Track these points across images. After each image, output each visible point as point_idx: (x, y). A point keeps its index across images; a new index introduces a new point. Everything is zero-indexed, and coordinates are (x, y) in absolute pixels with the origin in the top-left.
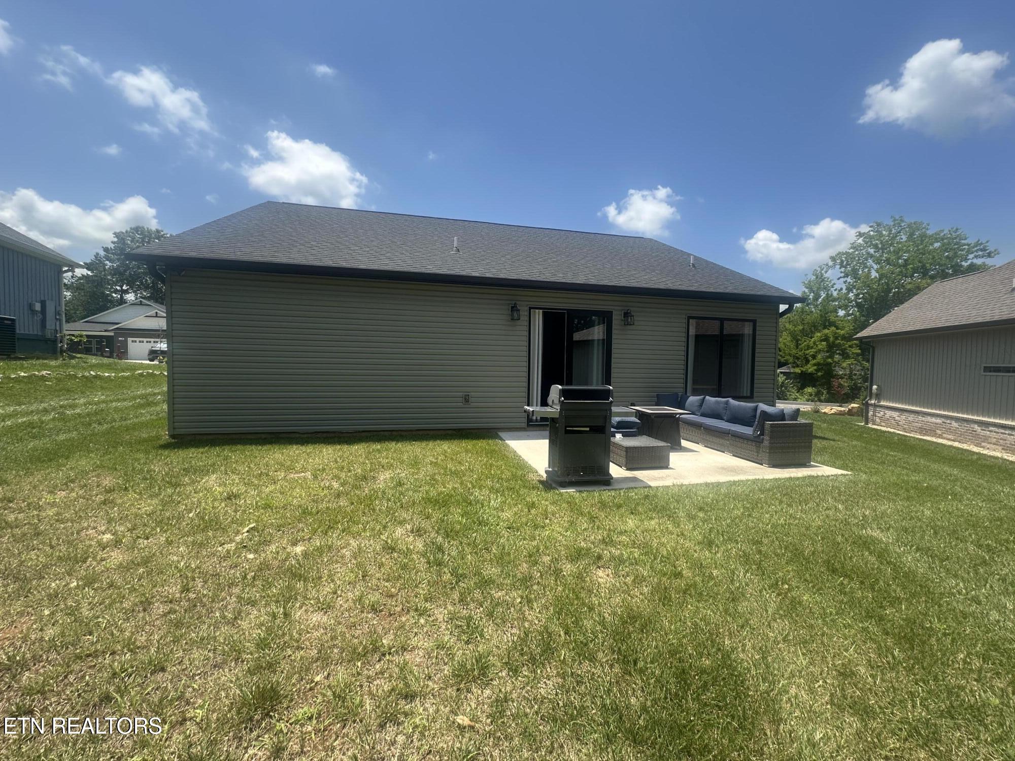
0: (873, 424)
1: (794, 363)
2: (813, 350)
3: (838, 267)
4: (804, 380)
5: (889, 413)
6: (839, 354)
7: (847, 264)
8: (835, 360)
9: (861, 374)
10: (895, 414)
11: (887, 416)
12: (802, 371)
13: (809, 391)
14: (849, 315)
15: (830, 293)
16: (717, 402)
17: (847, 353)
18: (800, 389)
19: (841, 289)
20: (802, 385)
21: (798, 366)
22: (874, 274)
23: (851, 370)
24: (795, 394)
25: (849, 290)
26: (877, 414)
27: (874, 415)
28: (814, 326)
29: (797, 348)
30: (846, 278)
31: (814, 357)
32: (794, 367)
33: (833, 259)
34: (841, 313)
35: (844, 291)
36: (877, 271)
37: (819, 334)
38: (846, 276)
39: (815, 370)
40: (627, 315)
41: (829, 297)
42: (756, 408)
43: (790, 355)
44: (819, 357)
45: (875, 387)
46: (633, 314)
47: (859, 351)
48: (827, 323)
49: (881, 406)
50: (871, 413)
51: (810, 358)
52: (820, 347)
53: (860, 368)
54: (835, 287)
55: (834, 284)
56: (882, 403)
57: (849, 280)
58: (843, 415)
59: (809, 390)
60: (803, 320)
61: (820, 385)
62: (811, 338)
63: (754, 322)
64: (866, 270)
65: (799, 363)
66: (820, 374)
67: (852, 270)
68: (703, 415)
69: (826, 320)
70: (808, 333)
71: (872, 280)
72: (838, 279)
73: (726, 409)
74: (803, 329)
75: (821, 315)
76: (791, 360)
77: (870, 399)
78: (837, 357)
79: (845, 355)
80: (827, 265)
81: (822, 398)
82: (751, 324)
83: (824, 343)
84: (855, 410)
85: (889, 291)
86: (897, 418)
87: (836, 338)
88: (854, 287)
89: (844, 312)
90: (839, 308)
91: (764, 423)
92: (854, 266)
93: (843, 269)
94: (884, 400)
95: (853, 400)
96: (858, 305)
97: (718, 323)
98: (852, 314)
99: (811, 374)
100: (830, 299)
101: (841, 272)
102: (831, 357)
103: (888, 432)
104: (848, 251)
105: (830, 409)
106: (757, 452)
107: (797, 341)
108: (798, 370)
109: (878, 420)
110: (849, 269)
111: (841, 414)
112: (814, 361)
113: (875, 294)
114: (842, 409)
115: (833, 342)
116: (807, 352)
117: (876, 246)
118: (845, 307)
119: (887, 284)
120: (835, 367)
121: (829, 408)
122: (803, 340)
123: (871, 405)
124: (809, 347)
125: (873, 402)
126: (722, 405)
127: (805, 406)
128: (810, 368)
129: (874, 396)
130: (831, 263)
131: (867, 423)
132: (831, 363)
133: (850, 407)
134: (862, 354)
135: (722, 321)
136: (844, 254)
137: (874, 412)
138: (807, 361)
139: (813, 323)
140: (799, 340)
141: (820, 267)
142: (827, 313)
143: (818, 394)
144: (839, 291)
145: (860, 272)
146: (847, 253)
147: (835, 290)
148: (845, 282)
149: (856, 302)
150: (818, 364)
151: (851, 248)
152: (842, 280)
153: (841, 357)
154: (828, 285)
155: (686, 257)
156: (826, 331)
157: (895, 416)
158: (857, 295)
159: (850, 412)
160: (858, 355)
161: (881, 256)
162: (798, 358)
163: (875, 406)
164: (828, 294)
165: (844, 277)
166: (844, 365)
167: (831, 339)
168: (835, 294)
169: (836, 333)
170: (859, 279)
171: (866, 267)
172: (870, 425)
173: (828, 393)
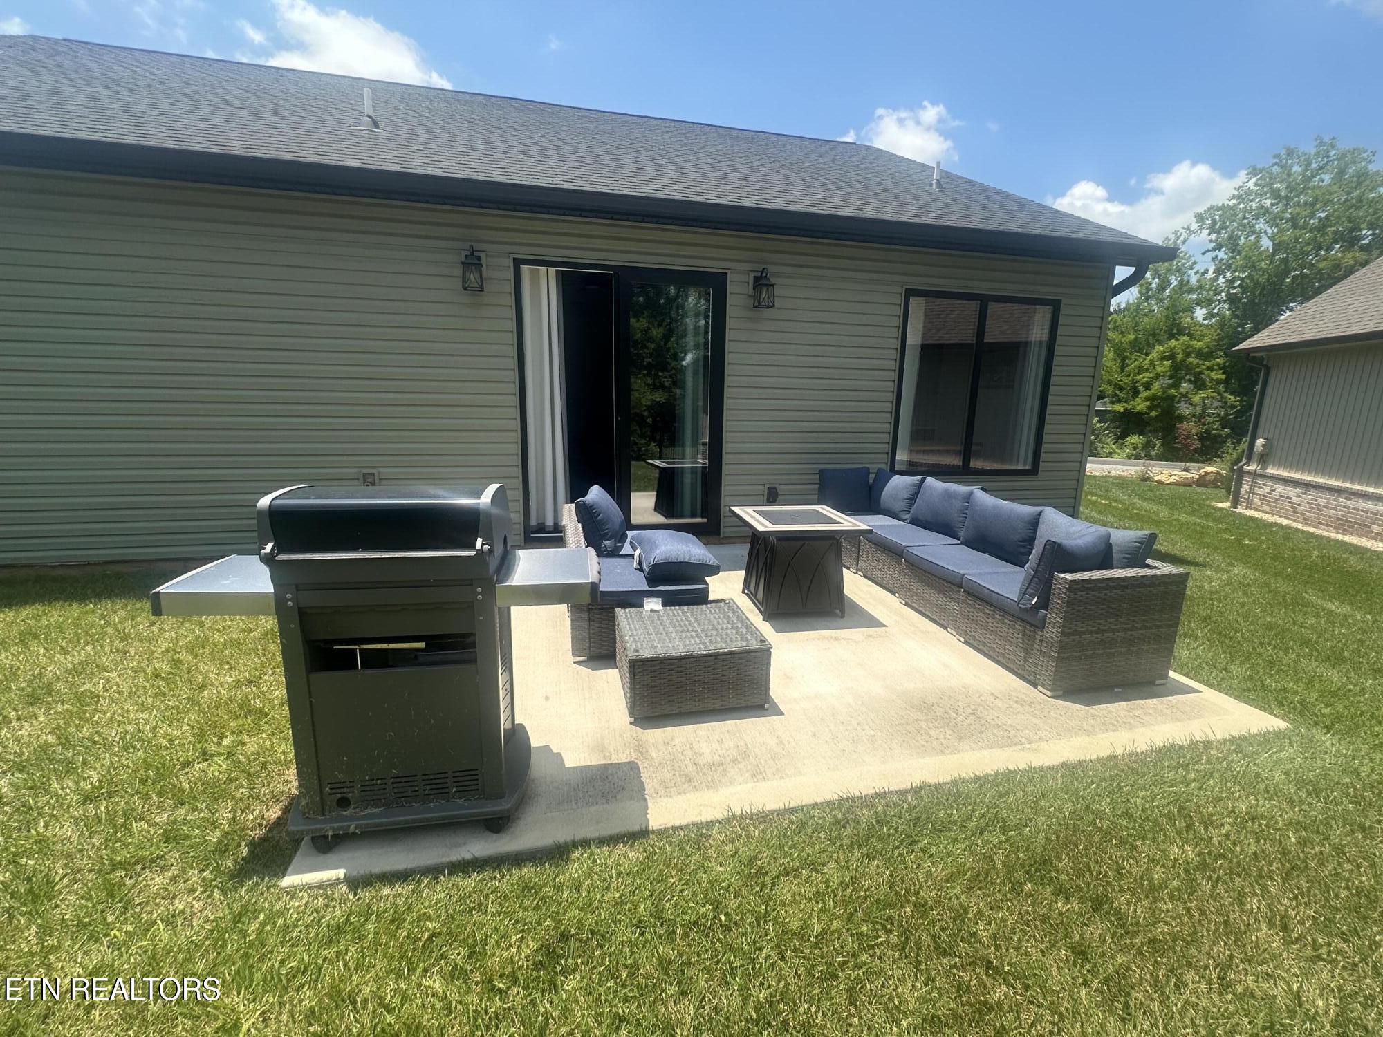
0: (1247, 508)
1: (1116, 395)
2: (1148, 375)
3: (1205, 232)
4: (1128, 424)
5: (1280, 489)
6: (1190, 381)
7: (1223, 227)
8: (1182, 390)
9: (1219, 415)
10: (1292, 492)
11: (1276, 494)
12: (1126, 410)
13: (1134, 441)
14: (1213, 316)
15: (1185, 278)
16: (948, 495)
17: (1202, 379)
18: (1121, 437)
19: (1206, 271)
20: (1121, 432)
21: (1119, 401)
22: (1266, 244)
23: (1205, 407)
24: (1109, 444)
25: (1219, 272)
26: (1257, 490)
27: (1251, 492)
28: (1154, 335)
29: (1122, 370)
30: (1217, 252)
31: (1148, 386)
32: (1112, 403)
33: (1200, 218)
34: (1200, 313)
35: (1210, 275)
36: (1272, 239)
37: (1161, 348)
38: (1219, 247)
39: (1148, 407)
40: (761, 282)
41: (1184, 286)
42: (1035, 522)
43: (1109, 383)
44: (1156, 385)
45: (1260, 442)
46: (773, 280)
47: (1223, 377)
48: (1174, 329)
49: (1267, 477)
50: (1245, 488)
51: (1141, 388)
52: (1159, 369)
53: (1220, 404)
54: (1196, 268)
55: (1195, 263)
56: (1270, 471)
57: (1221, 254)
58: (1189, 485)
59: (1134, 439)
60: (1137, 324)
61: (1150, 431)
62: (1147, 354)
63: (1056, 305)
64: (1252, 238)
65: (1122, 395)
66: (1153, 414)
67: (1230, 237)
68: (916, 522)
69: (1174, 324)
70: (1141, 347)
71: (1260, 254)
72: (1204, 254)
73: (964, 512)
74: (1136, 339)
75: (1167, 317)
76: (1110, 390)
77: (1248, 463)
78: (1185, 386)
79: (1199, 384)
80: (1188, 229)
81: (1153, 453)
82: (1049, 308)
83: (1168, 363)
84: (1211, 478)
85: (1286, 273)
86: (1295, 499)
87: (1188, 355)
88: (1229, 267)
89: (1204, 311)
90: (1198, 304)
91: (1051, 577)
92: (1233, 231)
93: (1214, 236)
94: (1274, 465)
95: (1211, 459)
96: (1232, 300)
97: (974, 306)
98: (1217, 314)
99: (1140, 414)
100: (1185, 288)
101: (1211, 241)
102: (1176, 386)
103: (1276, 524)
104: (1226, 202)
105: (1168, 473)
106: (1027, 651)
107: (1124, 359)
108: (1119, 408)
109: (1257, 500)
110: (1224, 235)
111: (1187, 484)
112: (1147, 394)
113: (1262, 280)
114: (1189, 475)
115: (1183, 361)
116: (1137, 378)
117: (1276, 194)
118: (1208, 302)
119: (1285, 261)
120: (1179, 402)
121: (1167, 471)
122: (1133, 357)
123: (1249, 473)
124: (1140, 370)
125: (1252, 468)
126: (958, 504)
127: (1125, 468)
128: (1140, 405)
129: (1255, 458)
130: (1195, 226)
131: (1235, 504)
132: (1176, 396)
133: (1202, 472)
134: (1226, 382)
135: (984, 301)
136: (1218, 209)
137: (1252, 486)
138: (1136, 393)
139: (1154, 329)
140: (1127, 358)
141: (1175, 233)
142: (1177, 313)
143: (1148, 446)
144: (1203, 274)
145: (1242, 240)
146: (1223, 207)
147: (1196, 273)
148: (1214, 259)
149: (1228, 294)
150: (1152, 398)
151: (1233, 198)
152: (1213, 254)
153: (1192, 386)
154: (1184, 264)
155: (928, 173)
156: (1173, 343)
157: (1291, 494)
158: (1230, 282)
159: (1202, 482)
160: (1219, 382)
161: (1283, 212)
162: (1121, 388)
163: (1255, 475)
164: (1181, 281)
165: (1214, 249)
166: (1196, 399)
167: (1180, 357)
168: (1194, 280)
169: (1189, 346)
170: (1239, 253)
171: (1253, 232)
172: (1240, 510)
173: (1163, 445)
